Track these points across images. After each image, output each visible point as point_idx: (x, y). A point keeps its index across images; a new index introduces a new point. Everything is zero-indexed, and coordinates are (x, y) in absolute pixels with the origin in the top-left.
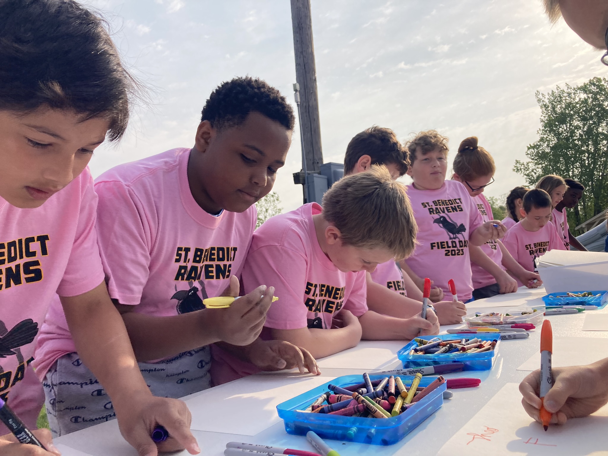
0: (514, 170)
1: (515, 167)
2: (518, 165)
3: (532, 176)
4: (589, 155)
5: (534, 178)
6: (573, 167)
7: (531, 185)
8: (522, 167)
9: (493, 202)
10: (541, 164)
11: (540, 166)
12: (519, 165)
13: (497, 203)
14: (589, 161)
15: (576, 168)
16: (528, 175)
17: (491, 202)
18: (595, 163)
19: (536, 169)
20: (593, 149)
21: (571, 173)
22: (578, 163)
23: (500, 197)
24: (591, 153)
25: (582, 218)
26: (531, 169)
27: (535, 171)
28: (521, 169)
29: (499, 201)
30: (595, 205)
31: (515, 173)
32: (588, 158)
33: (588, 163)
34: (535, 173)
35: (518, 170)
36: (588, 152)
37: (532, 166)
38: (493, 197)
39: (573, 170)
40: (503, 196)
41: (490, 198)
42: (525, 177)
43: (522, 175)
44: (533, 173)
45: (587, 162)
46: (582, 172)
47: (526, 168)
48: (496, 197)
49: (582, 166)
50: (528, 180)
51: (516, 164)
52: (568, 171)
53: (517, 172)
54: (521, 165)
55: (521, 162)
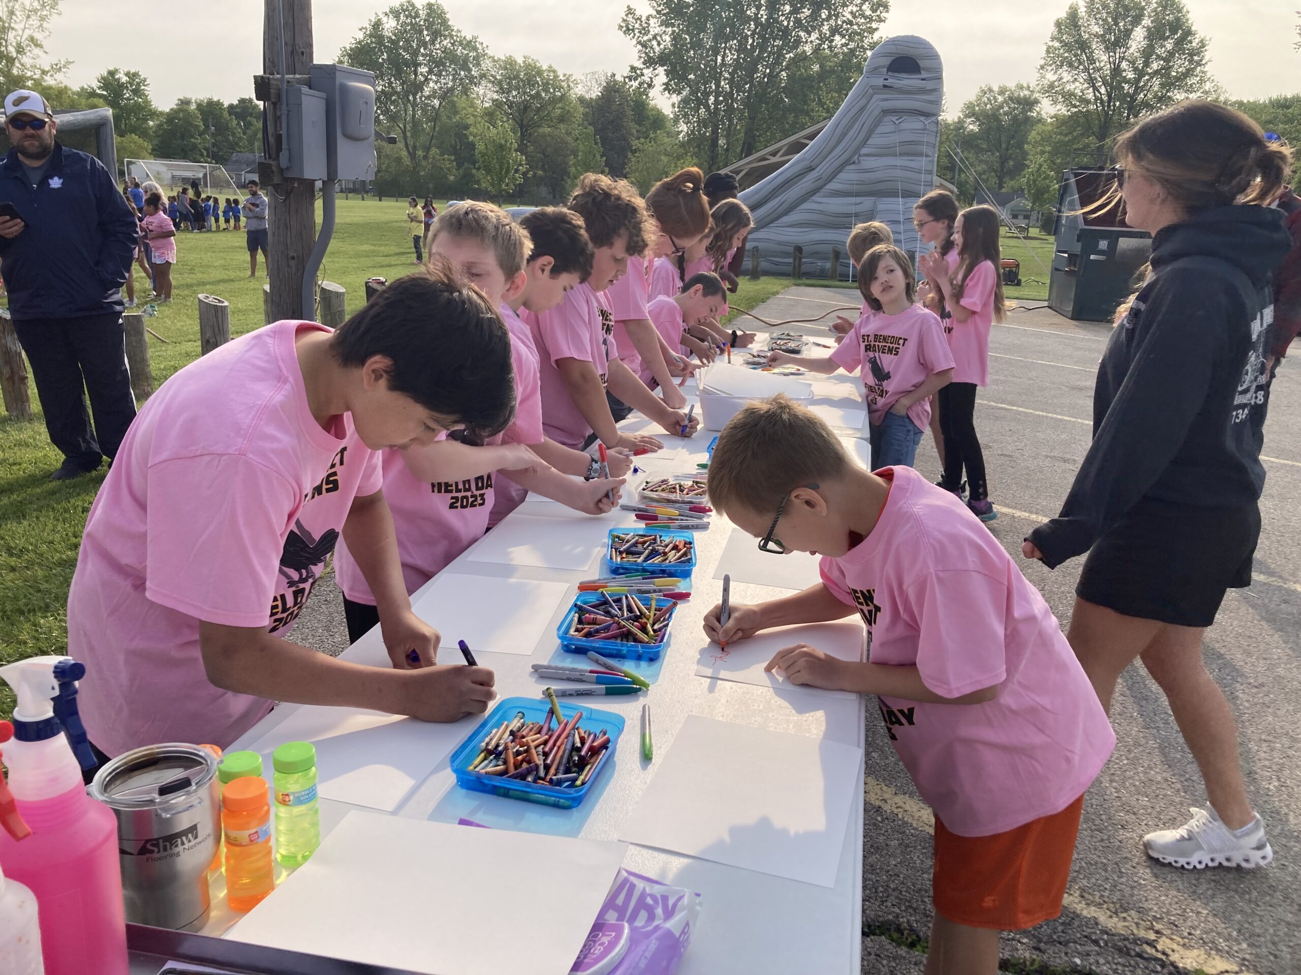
0: (620, 27)
1: (624, 20)
2: (630, 18)
3: (651, 48)
4: (756, 28)
5: (654, 52)
6: (725, 48)
7: (648, 67)
8: (637, 26)
9: (569, 86)
10: (673, 25)
11: (670, 30)
12: (631, 20)
13: (577, 90)
14: (754, 41)
15: (730, 49)
16: (644, 45)
17: (564, 84)
18: (763, 48)
19: (661, 36)
20: (765, 17)
21: (719, 59)
22: (735, 41)
23: (583, 78)
24: (761, 24)
25: (722, 154)
26: (652, 33)
27: (659, 38)
28: (633, 30)
29: (580, 86)
30: (746, 134)
31: (621, 33)
32: (754, 33)
33: (752, 45)
34: (659, 44)
35: (628, 29)
36: (756, 19)
37: (655, 27)
38: (571, 75)
39: (724, 52)
40: (589, 76)
41: (564, 75)
42: (639, 47)
43: (634, 41)
44: (654, 43)
45: (750, 41)
46: (737, 60)
47: (644, 29)
48: (577, 75)
49: (741, 49)
50: (643, 55)
51: (627, 15)
52: (716, 54)
53: (625, 33)
54: (636, 20)
55: (638, 13)
